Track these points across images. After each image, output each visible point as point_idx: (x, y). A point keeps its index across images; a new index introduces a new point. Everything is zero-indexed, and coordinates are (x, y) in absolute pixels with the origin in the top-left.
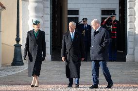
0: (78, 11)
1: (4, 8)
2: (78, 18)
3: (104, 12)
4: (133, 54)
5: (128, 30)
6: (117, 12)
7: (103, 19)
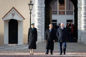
0: (56, 20)
1: (24, 19)
2: (56, 23)
3: (68, 21)
4: (81, 39)
5: (78, 29)
6: (74, 21)
7: (67, 24)
